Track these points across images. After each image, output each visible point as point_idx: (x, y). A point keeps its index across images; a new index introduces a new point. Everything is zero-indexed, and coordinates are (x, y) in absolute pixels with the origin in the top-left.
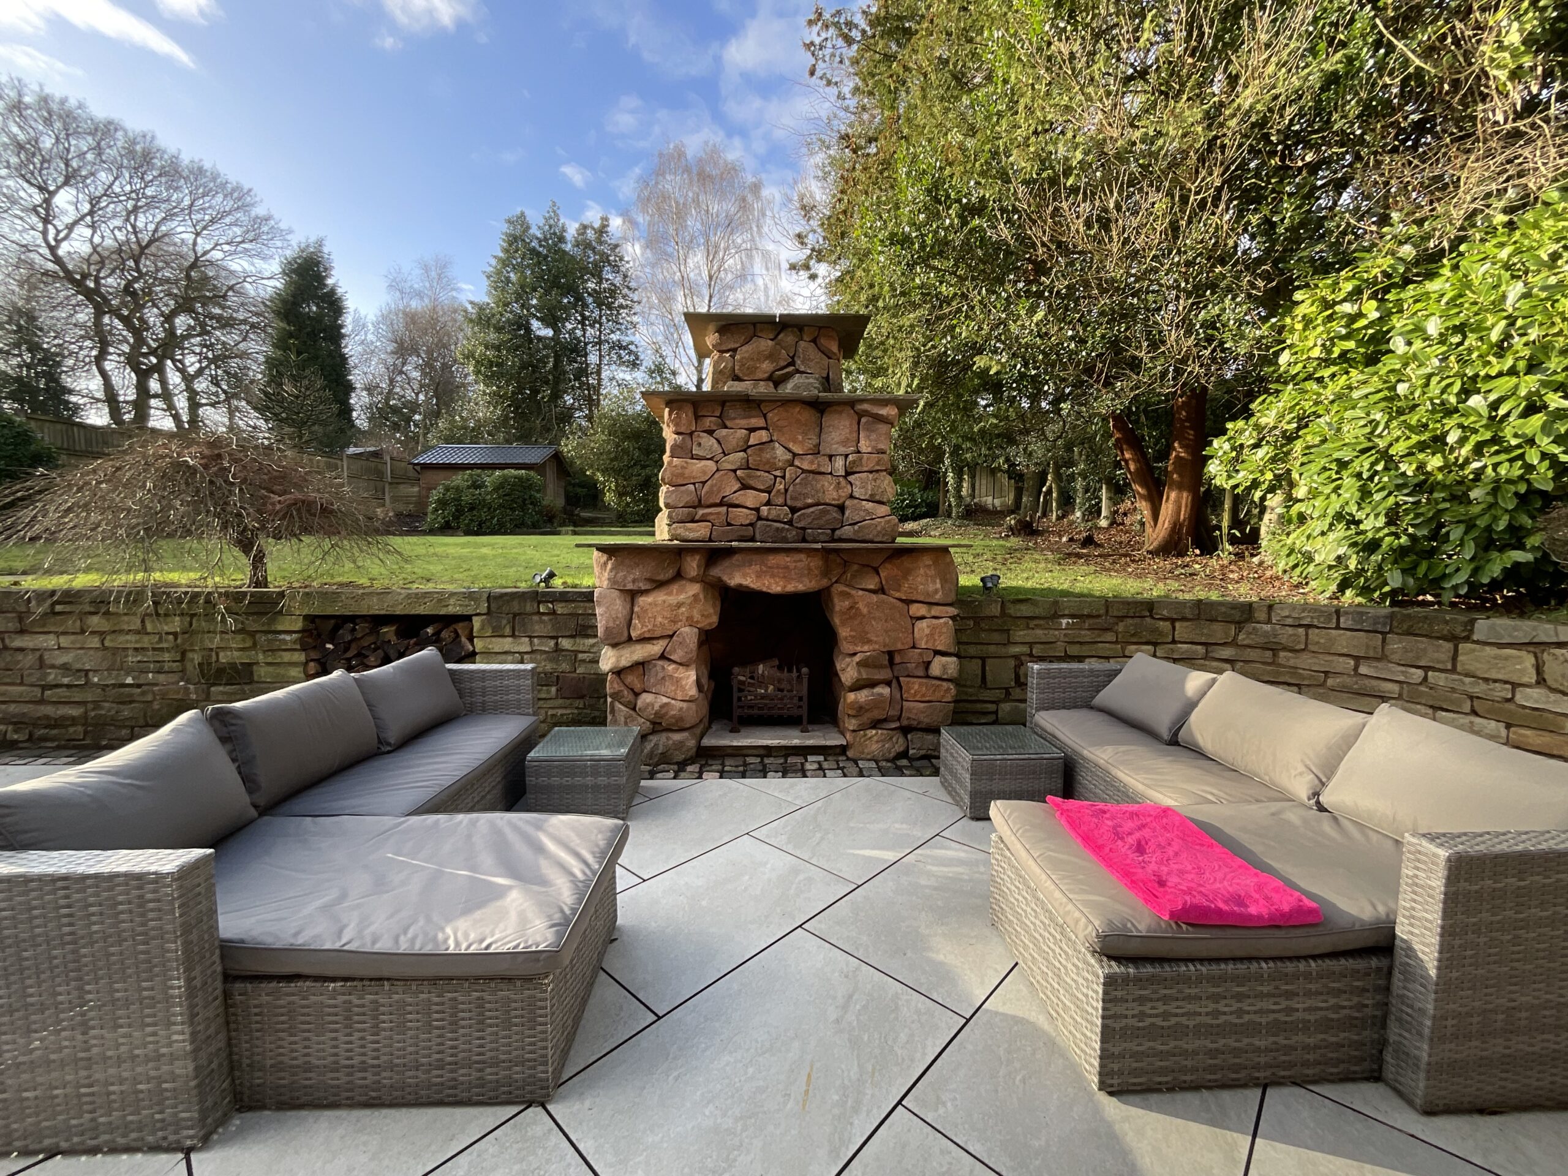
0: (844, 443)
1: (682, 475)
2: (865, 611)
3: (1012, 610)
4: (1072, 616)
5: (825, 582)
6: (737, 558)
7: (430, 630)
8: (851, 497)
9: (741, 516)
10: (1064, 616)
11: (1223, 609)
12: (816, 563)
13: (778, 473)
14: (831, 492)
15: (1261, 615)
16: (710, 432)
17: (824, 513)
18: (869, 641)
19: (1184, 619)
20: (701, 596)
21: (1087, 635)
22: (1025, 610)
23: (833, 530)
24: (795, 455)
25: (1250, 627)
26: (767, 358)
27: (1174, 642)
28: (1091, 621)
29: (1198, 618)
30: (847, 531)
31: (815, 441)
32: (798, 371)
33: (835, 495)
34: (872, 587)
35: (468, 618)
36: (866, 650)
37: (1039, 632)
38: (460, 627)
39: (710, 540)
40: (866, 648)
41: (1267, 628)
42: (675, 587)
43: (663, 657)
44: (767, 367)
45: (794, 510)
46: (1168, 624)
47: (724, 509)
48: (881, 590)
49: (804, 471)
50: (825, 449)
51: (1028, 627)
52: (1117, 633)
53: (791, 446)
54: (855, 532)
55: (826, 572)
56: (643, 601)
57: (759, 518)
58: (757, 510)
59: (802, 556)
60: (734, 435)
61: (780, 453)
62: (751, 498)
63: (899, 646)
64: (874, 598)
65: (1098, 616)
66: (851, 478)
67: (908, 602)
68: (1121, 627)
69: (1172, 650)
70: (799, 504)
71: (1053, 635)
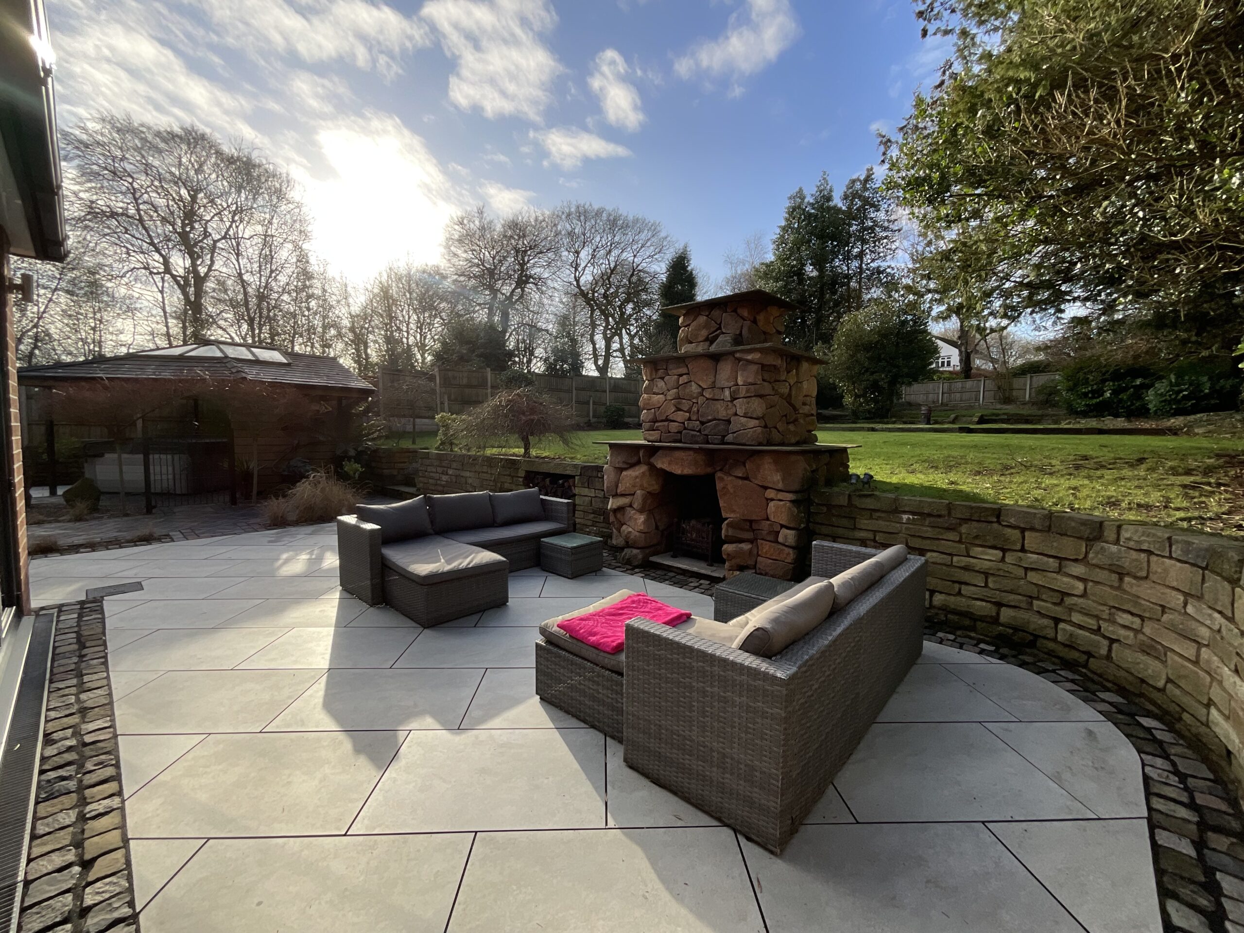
0: (728, 380)
1: (648, 404)
2: (732, 491)
3: (857, 502)
4: (913, 513)
7: (561, 482)
8: (736, 414)
9: (674, 427)
10: (905, 512)
11: (1073, 524)
13: (694, 401)
14: (722, 412)
15: (1109, 534)
16: (662, 378)
17: (717, 425)
18: (734, 511)
19: (1032, 529)
20: (647, 473)
21: (928, 532)
22: (869, 503)
23: (724, 437)
24: (703, 389)
25: (1098, 546)
26: (704, 328)
27: (1023, 550)
28: (932, 519)
29: (1049, 529)
30: (730, 438)
31: (712, 380)
32: (724, 333)
33: (724, 413)
34: (740, 475)
35: (573, 477)
37: (881, 522)
38: (571, 481)
39: (660, 442)
40: (732, 515)
41: (1114, 548)
42: (637, 468)
43: (631, 506)
44: (704, 333)
45: (702, 423)
46: (1017, 532)
47: (666, 423)
48: (746, 478)
49: (707, 399)
50: (718, 385)
51: (871, 518)
52: (961, 535)
53: (701, 384)
54: (736, 437)
55: (712, 465)
56: (624, 473)
57: (685, 429)
58: (683, 423)
60: (671, 379)
61: (695, 389)
62: (681, 416)
63: (754, 518)
64: (740, 482)
65: (939, 516)
66: (735, 402)
67: (766, 488)
68: (964, 529)
69: (1020, 559)
70: (704, 420)
71: (894, 527)
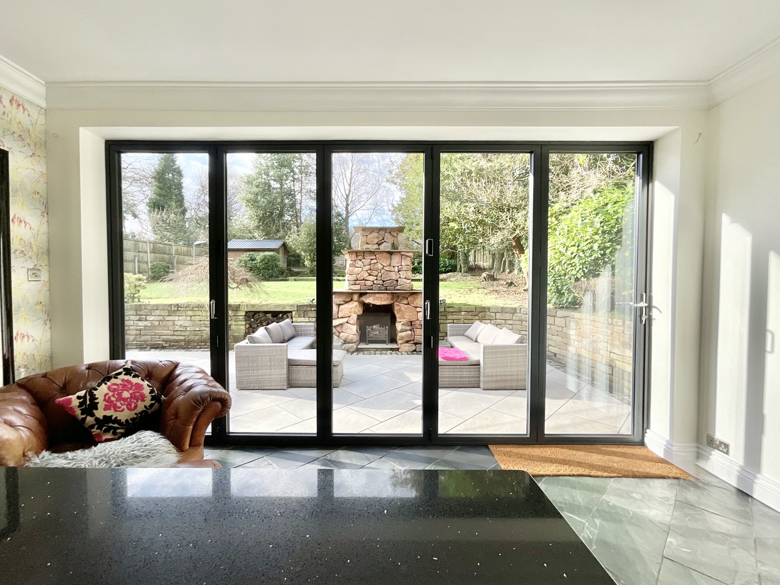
0: (398, 263)
1: (353, 272)
2: (403, 310)
3: (447, 310)
4: (465, 311)
5: (392, 302)
6: (368, 295)
7: (280, 315)
8: (400, 278)
9: (369, 283)
10: (463, 311)
11: (509, 310)
12: (390, 296)
13: (379, 271)
14: (394, 276)
15: (518, 311)
16: (360, 260)
17: (392, 282)
18: (405, 318)
19: (498, 312)
20: (358, 306)
21: (470, 317)
22: (451, 310)
23: (395, 287)
24: (384, 266)
25: (516, 314)
26: (376, 238)
27: (496, 319)
28: (471, 313)
29: (502, 312)
30: (398, 287)
31: (389, 263)
32: (385, 242)
34: (406, 303)
35: (291, 312)
36: (404, 321)
37: (455, 316)
38: (289, 314)
39: (360, 290)
40: (404, 320)
41: (520, 315)
42: (350, 303)
43: (347, 322)
44: (376, 241)
45: (384, 281)
46: (494, 314)
47: (364, 281)
48: (408, 304)
49: (386, 271)
50: (392, 265)
51: (452, 315)
52: (479, 317)
53: (383, 264)
54: (401, 288)
55: (392, 299)
56: (341, 307)
57: (374, 284)
58: (373, 281)
59: (386, 295)
60: (367, 261)
61: (380, 266)
62: (372, 278)
63: (413, 320)
64: (406, 306)
65: (473, 312)
66: (400, 272)
67: (416, 307)
68: (480, 315)
69: (496, 322)
71: (459, 317)
